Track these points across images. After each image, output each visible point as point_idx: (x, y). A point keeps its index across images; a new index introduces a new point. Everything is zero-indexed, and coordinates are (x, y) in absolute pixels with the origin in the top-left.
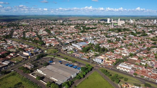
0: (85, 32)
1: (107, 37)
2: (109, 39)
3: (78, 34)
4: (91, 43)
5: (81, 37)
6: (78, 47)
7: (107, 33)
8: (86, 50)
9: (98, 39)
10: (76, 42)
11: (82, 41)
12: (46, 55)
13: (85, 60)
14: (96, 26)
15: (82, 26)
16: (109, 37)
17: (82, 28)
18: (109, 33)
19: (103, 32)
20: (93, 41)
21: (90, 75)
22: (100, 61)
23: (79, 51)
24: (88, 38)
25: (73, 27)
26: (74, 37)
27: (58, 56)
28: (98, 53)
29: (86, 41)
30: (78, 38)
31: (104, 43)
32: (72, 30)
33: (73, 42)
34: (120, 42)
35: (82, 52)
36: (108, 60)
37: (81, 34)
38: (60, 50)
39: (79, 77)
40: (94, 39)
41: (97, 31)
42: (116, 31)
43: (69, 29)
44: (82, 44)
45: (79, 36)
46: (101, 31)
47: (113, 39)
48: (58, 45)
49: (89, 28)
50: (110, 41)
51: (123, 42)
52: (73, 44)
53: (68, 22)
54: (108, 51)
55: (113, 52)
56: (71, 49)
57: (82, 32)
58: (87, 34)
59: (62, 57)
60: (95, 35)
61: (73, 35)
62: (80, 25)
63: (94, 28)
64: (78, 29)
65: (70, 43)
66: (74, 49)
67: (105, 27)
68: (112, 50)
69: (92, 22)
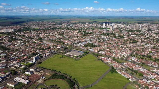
0: (86, 36)
1: (98, 39)
2: (99, 40)
3: (81, 38)
4: (89, 43)
5: (83, 39)
6: (82, 44)
7: (99, 37)
8: (86, 46)
9: (93, 40)
10: (81, 42)
11: (84, 42)
12: (68, 48)
13: (86, 50)
14: (93, 31)
15: (83, 31)
16: (100, 39)
17: (83, 33)
18: (101, 36)
19: (97, 36)
20: (90, 42)
21: (88, 55)
22: (92, 50)
23: (83, 47)
24: (87, 40)
25: (77, 31)
26: (79, 39)
27: (73, 48)
28: (92, 47)
29: (86, 41)
30: (82, 40)
31: (96, 42)
32: (77, 34)
33: (79, 42)
34: (105, 42)
35: (84, 47)
36: (96, 50)
37: (83, 37)
38: (73, 46)
39: (83, 55)
40: (91, 41)
41: (93, 35)
42: (105, 35)
43: (74, 33)
44: (84, 43)
45: (82, 38)
46: (96, 35)
47: (102, 40)
48: (72, 44)
49: (88, 33)
50: (99, 42)
51: (106, 42)
52: (79, 43)
53: (71, 26)
54: (97, 46)
55: (99, 47)
56: (79, 45)
57: (84, 36)
58: (87, 37)
59: (75, 49)
60: (91, 38)
61: (78, 38)
62: (81, 29)
63: (92, 33)
64: (81, 33)
65: (78, 42)
66: (80, 46)
67: (100, 31)
68: (99, 46)
69: (91, 26)
